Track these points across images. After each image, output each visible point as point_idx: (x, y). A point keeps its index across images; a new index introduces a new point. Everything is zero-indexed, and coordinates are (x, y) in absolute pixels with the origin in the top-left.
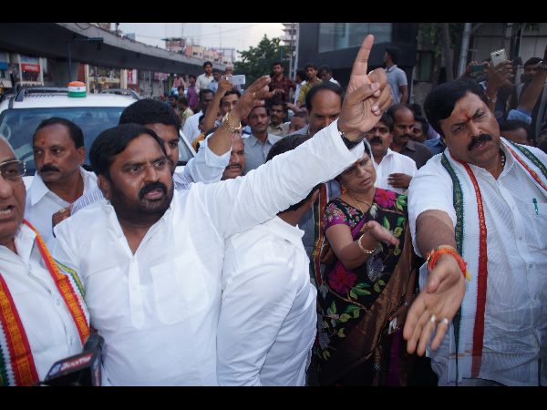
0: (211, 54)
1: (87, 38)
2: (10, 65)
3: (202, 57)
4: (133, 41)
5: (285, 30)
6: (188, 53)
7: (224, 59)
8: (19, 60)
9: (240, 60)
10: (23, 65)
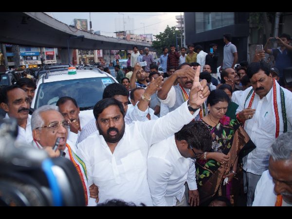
0: (140, 38)
1: (76, 36)
2: (40, 53)
3: (135, 40)
4: (99, 35)
5: (178, 22)
6: (128, 39)
7: (147, 40)
8: (44, 50)
9: (156, 40)
10: (46, 52)
